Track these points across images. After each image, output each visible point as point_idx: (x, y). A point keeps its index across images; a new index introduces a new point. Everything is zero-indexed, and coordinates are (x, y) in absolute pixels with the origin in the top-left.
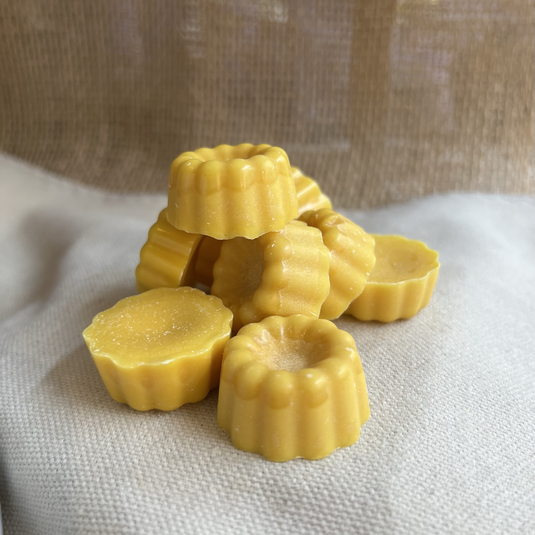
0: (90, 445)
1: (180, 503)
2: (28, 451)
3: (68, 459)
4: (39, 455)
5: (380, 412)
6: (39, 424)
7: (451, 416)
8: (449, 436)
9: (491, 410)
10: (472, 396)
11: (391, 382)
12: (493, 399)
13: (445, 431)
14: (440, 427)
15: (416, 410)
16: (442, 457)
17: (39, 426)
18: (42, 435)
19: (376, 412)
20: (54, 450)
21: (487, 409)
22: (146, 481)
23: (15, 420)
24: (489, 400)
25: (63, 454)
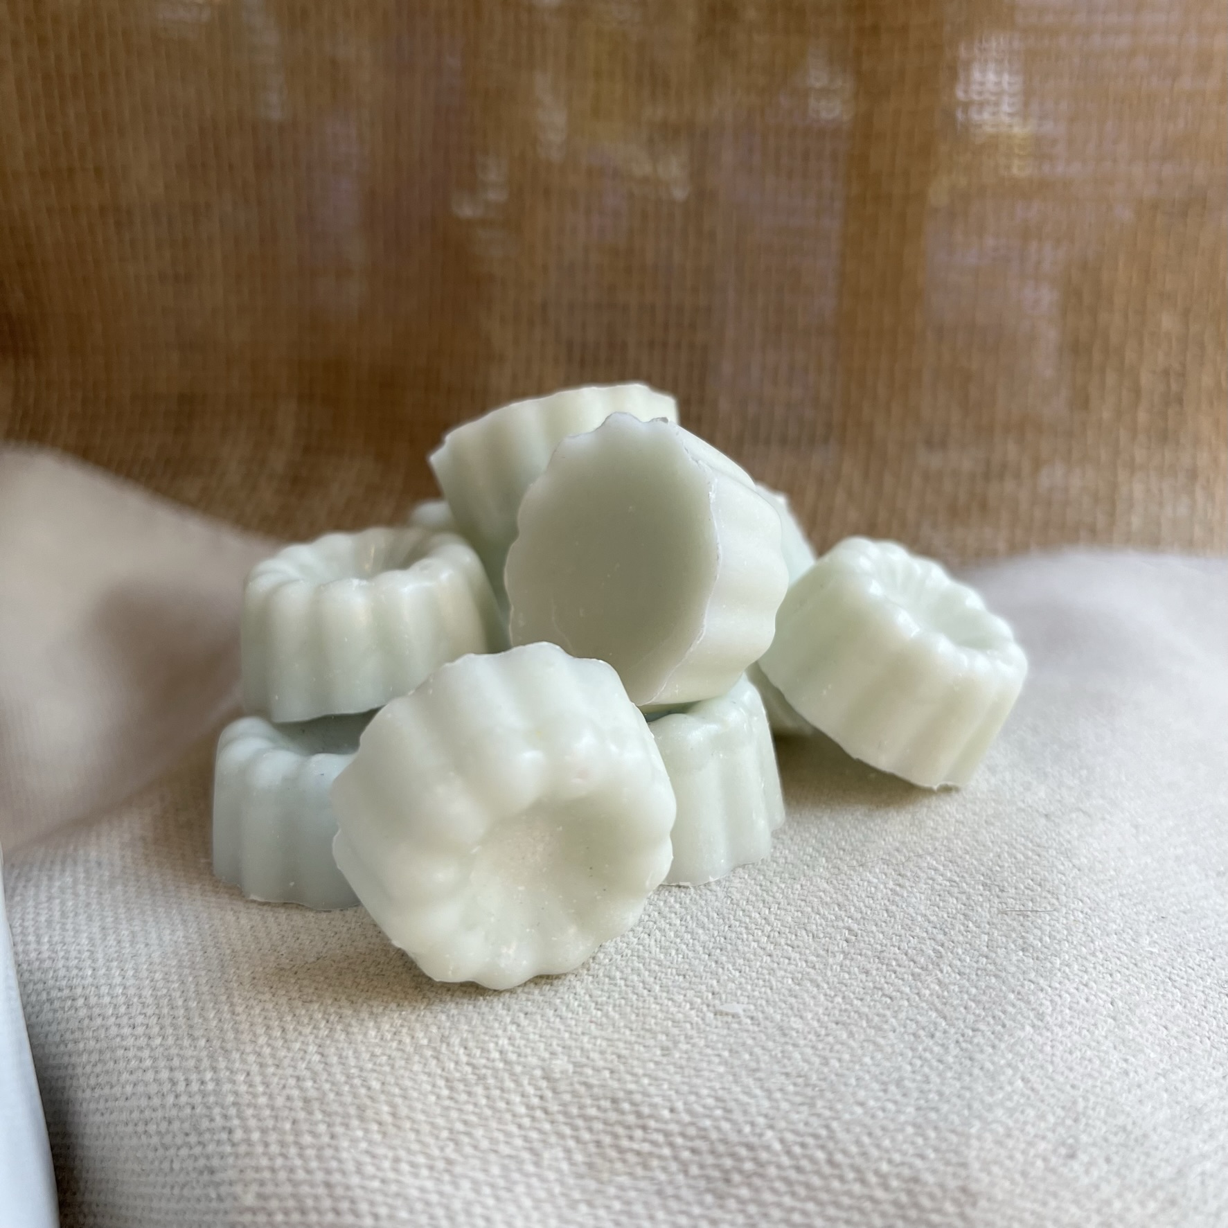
0: (267, 1051)
1: (480, 1176)
2: (126, 1067)
3: (218, 1082)
4: (150, 1076)
5: (937, 988)
6: (148, 1006)
7: (1103, 996)
8: (1100, 1038)
9: (1195, 987)
10: (1149, 955)
11: (959, 926)
12: (1199, 965)
13: (1092, 1028)
14: (1078, 1019)
15: (1019, 983)
16: (1090, 1082)
17: (149, 1011)
18: (156, 1030)
19: (928, 987)
20: (184, 1064)
21: (1187, 985)
22: (399, 1128)
23: (93, 1000)
24: (1189, 967)
25: (205, 1070)
